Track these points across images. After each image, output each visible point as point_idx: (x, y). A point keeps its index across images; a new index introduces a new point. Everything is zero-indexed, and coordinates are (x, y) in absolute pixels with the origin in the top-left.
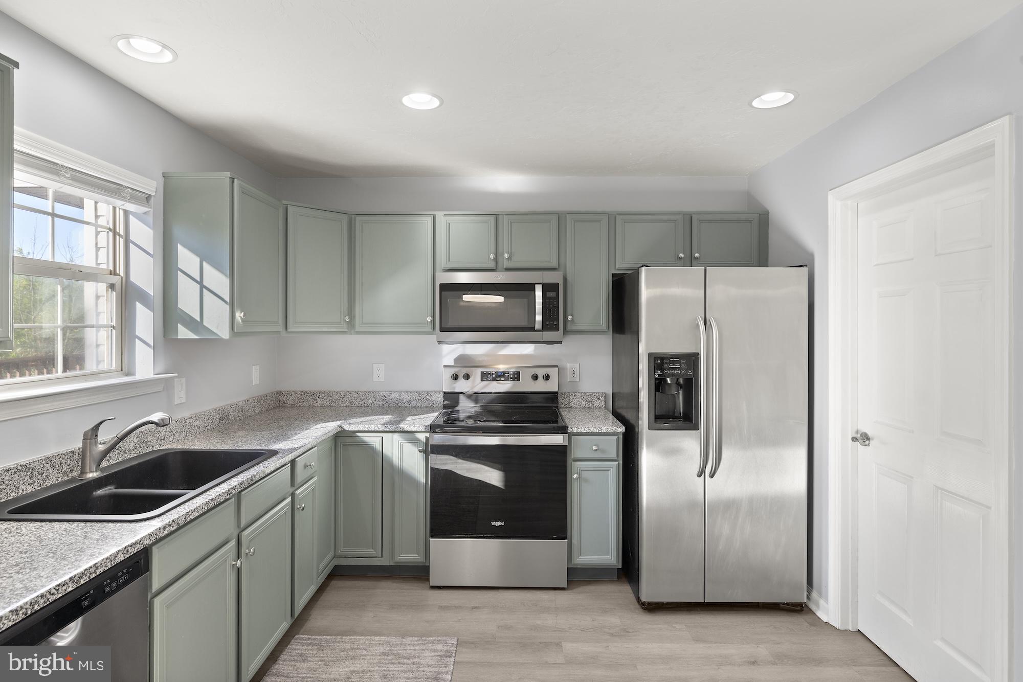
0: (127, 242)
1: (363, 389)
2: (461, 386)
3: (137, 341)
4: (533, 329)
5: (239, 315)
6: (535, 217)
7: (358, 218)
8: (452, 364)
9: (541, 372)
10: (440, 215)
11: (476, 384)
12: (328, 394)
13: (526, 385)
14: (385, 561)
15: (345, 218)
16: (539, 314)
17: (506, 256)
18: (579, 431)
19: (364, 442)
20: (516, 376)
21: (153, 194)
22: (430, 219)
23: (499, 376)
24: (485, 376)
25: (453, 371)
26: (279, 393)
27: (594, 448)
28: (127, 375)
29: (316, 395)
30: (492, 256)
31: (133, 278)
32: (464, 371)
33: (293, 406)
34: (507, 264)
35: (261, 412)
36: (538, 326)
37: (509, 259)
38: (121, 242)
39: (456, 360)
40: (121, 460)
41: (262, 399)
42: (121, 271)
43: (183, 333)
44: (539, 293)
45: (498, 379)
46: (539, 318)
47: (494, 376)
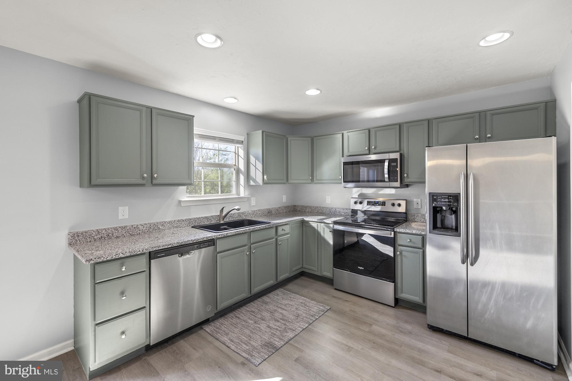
0: (238, 155)
1: (322, 206)
2: (358, 207)
3: (240, 185)
4: (384, 181)
5: (265, 177)
6: (385, 128)
7: (315, 138)
8: (357, 197)
9: (397, 202)
10: (345, 132)
11: (365, 207)
12: (310, 207)
13: (389, 208)
14: (318, 274)
15: (310, 139)
16: (386, 174)
17: (373, 147)
18: (400, 231)
19: (311, 225)
20: (383, 204)
21: (243, 140)
22: (340, 135)
23: (375, 204)
24: (369, 203)
25: (355, 200)
26: (295, 206)
27: (409, 240)
28: (239, 196)
29: (306, 207)
30: (366, 148)
31: (240, 167)
32: (360, 200)
33: (299, 211)
34: (374, 151)
35: (286, 212)
36: (387, 180)
37: (375, 148)
38: (237, 155)
39: (359, 196)
40: (232, 220)
41: (288, 207)
42: (237, 165)
43: (252, 183)
44: (386, 164)
45: (375, 205)
46: (386, 176)
47: (373, 203)
